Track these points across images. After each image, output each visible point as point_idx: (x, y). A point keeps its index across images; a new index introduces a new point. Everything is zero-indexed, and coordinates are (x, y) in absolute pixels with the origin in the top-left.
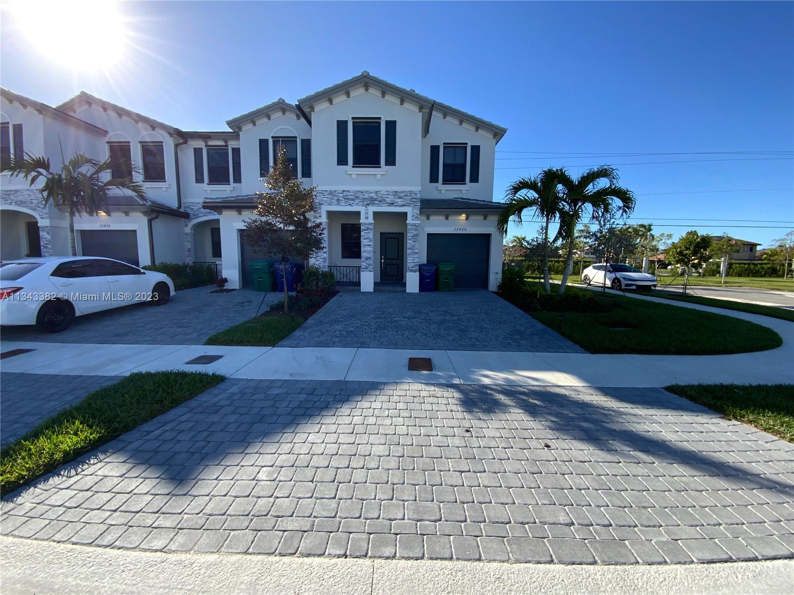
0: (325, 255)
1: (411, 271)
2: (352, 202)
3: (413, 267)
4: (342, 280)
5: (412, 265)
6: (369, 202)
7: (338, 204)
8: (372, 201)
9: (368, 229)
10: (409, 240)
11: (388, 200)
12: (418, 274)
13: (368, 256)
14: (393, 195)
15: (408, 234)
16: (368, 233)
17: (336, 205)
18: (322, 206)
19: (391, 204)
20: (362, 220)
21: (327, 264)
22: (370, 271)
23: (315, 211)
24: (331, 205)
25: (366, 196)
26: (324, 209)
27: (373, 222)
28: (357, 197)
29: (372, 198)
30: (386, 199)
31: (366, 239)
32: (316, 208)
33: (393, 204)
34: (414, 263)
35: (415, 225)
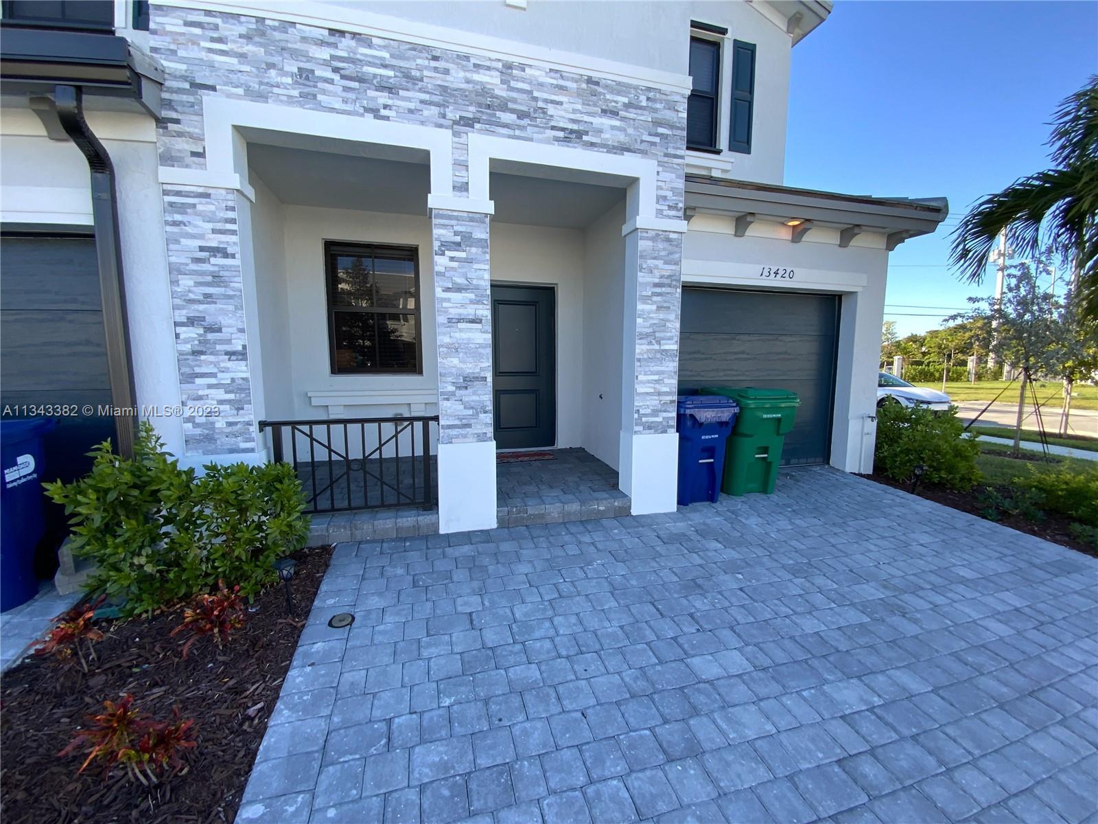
0: (240, 370)
1: (649, 427)
2: (383, 98)
3: (655, 413)
5: (653, 402)
6: (471, 112)
7: (308, 99)
8: (486, 109)
9: (466, 240)
10: (646, 299)
11: (562, 115)
12: (673, 438)
13: (470, 368)
14: (579, 94)
15: (642, 277)
16: (469, 261)
17: (291, 100)
18: (207, 98)
19: (573, 136)
20: (440, 196)
21: (254, 413)
22: (481, 438)
23: (161, 122)
24: (261, 97)
25: (456, 78)
26: (224, 115)
27: (490, 207)
28: (407, 76)
29: (484, 91)
30: (551, 110)
31: (459, 289)
32: (169, 104)
33: (579, 134)
34: (659, 394)
35: (669, 240)
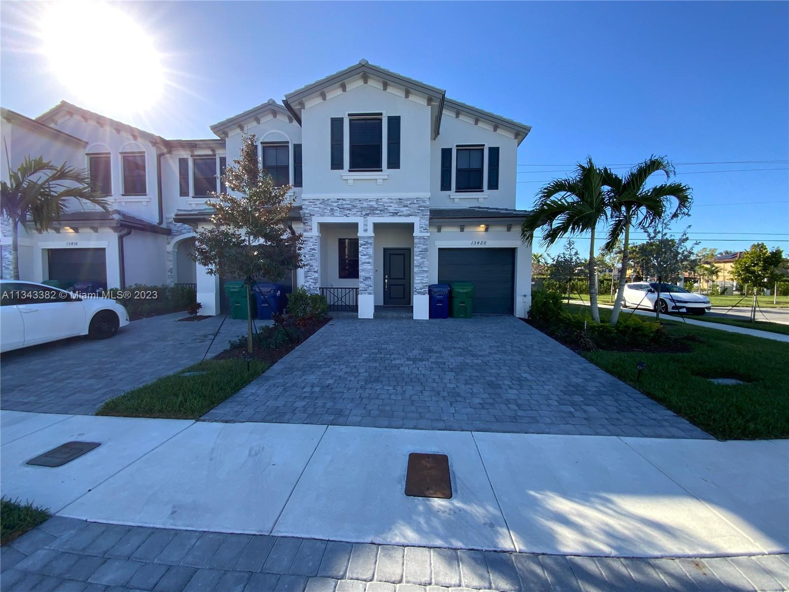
0: (316, 275)
1: (419, 293)
2: (348, 212)
3: (421, 289)
4: (336, 304)
5: (421, 285)
6: (368, 212)
7: (332, 215)
8: (372, 211)
9: (367, 243)
10: (417, 256)
11: (391, 209)
12: (427, 296)
13: (367, 275)
14: (397, 203)
15: (415, 249)
16: (367, 248)
17: (329, 216)
18: (313, 217)
19: (395, 214)
20: (361, 233)
21: (318, 285)
22: (370, 294)
23: (304, 223)
24: (323, 216)
25: (365, 205)
26: (316, 221)
27: (373, 235)
28: (354, 206)
29: (372, 206)
30: (389, 208)
31: (365, 255)
32: (306, 220)
33: (397, 213)
34: (423, 283)
35: (424, 239)
